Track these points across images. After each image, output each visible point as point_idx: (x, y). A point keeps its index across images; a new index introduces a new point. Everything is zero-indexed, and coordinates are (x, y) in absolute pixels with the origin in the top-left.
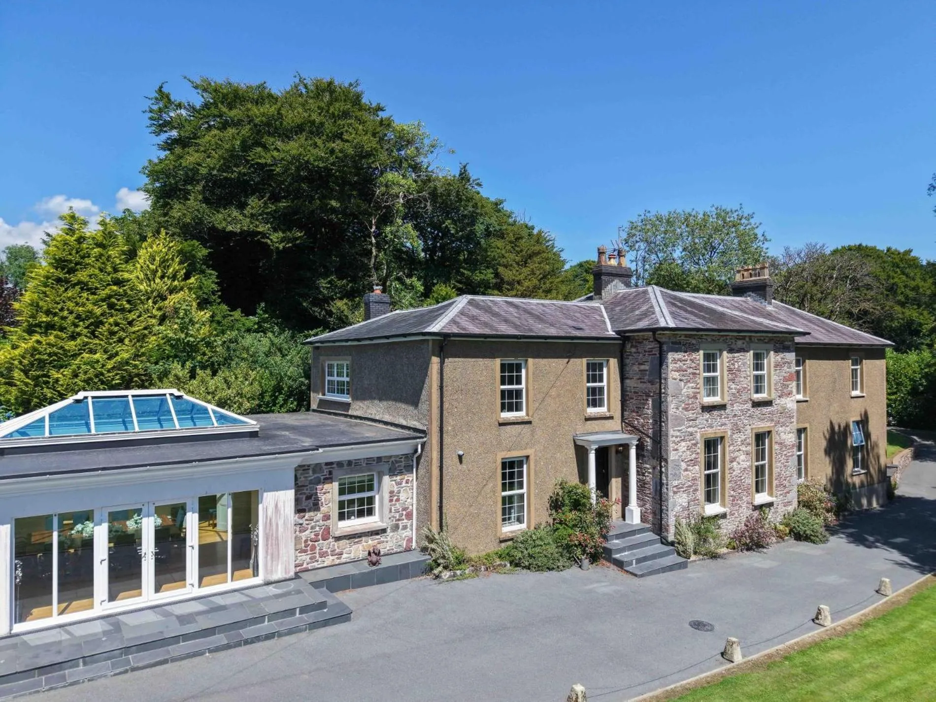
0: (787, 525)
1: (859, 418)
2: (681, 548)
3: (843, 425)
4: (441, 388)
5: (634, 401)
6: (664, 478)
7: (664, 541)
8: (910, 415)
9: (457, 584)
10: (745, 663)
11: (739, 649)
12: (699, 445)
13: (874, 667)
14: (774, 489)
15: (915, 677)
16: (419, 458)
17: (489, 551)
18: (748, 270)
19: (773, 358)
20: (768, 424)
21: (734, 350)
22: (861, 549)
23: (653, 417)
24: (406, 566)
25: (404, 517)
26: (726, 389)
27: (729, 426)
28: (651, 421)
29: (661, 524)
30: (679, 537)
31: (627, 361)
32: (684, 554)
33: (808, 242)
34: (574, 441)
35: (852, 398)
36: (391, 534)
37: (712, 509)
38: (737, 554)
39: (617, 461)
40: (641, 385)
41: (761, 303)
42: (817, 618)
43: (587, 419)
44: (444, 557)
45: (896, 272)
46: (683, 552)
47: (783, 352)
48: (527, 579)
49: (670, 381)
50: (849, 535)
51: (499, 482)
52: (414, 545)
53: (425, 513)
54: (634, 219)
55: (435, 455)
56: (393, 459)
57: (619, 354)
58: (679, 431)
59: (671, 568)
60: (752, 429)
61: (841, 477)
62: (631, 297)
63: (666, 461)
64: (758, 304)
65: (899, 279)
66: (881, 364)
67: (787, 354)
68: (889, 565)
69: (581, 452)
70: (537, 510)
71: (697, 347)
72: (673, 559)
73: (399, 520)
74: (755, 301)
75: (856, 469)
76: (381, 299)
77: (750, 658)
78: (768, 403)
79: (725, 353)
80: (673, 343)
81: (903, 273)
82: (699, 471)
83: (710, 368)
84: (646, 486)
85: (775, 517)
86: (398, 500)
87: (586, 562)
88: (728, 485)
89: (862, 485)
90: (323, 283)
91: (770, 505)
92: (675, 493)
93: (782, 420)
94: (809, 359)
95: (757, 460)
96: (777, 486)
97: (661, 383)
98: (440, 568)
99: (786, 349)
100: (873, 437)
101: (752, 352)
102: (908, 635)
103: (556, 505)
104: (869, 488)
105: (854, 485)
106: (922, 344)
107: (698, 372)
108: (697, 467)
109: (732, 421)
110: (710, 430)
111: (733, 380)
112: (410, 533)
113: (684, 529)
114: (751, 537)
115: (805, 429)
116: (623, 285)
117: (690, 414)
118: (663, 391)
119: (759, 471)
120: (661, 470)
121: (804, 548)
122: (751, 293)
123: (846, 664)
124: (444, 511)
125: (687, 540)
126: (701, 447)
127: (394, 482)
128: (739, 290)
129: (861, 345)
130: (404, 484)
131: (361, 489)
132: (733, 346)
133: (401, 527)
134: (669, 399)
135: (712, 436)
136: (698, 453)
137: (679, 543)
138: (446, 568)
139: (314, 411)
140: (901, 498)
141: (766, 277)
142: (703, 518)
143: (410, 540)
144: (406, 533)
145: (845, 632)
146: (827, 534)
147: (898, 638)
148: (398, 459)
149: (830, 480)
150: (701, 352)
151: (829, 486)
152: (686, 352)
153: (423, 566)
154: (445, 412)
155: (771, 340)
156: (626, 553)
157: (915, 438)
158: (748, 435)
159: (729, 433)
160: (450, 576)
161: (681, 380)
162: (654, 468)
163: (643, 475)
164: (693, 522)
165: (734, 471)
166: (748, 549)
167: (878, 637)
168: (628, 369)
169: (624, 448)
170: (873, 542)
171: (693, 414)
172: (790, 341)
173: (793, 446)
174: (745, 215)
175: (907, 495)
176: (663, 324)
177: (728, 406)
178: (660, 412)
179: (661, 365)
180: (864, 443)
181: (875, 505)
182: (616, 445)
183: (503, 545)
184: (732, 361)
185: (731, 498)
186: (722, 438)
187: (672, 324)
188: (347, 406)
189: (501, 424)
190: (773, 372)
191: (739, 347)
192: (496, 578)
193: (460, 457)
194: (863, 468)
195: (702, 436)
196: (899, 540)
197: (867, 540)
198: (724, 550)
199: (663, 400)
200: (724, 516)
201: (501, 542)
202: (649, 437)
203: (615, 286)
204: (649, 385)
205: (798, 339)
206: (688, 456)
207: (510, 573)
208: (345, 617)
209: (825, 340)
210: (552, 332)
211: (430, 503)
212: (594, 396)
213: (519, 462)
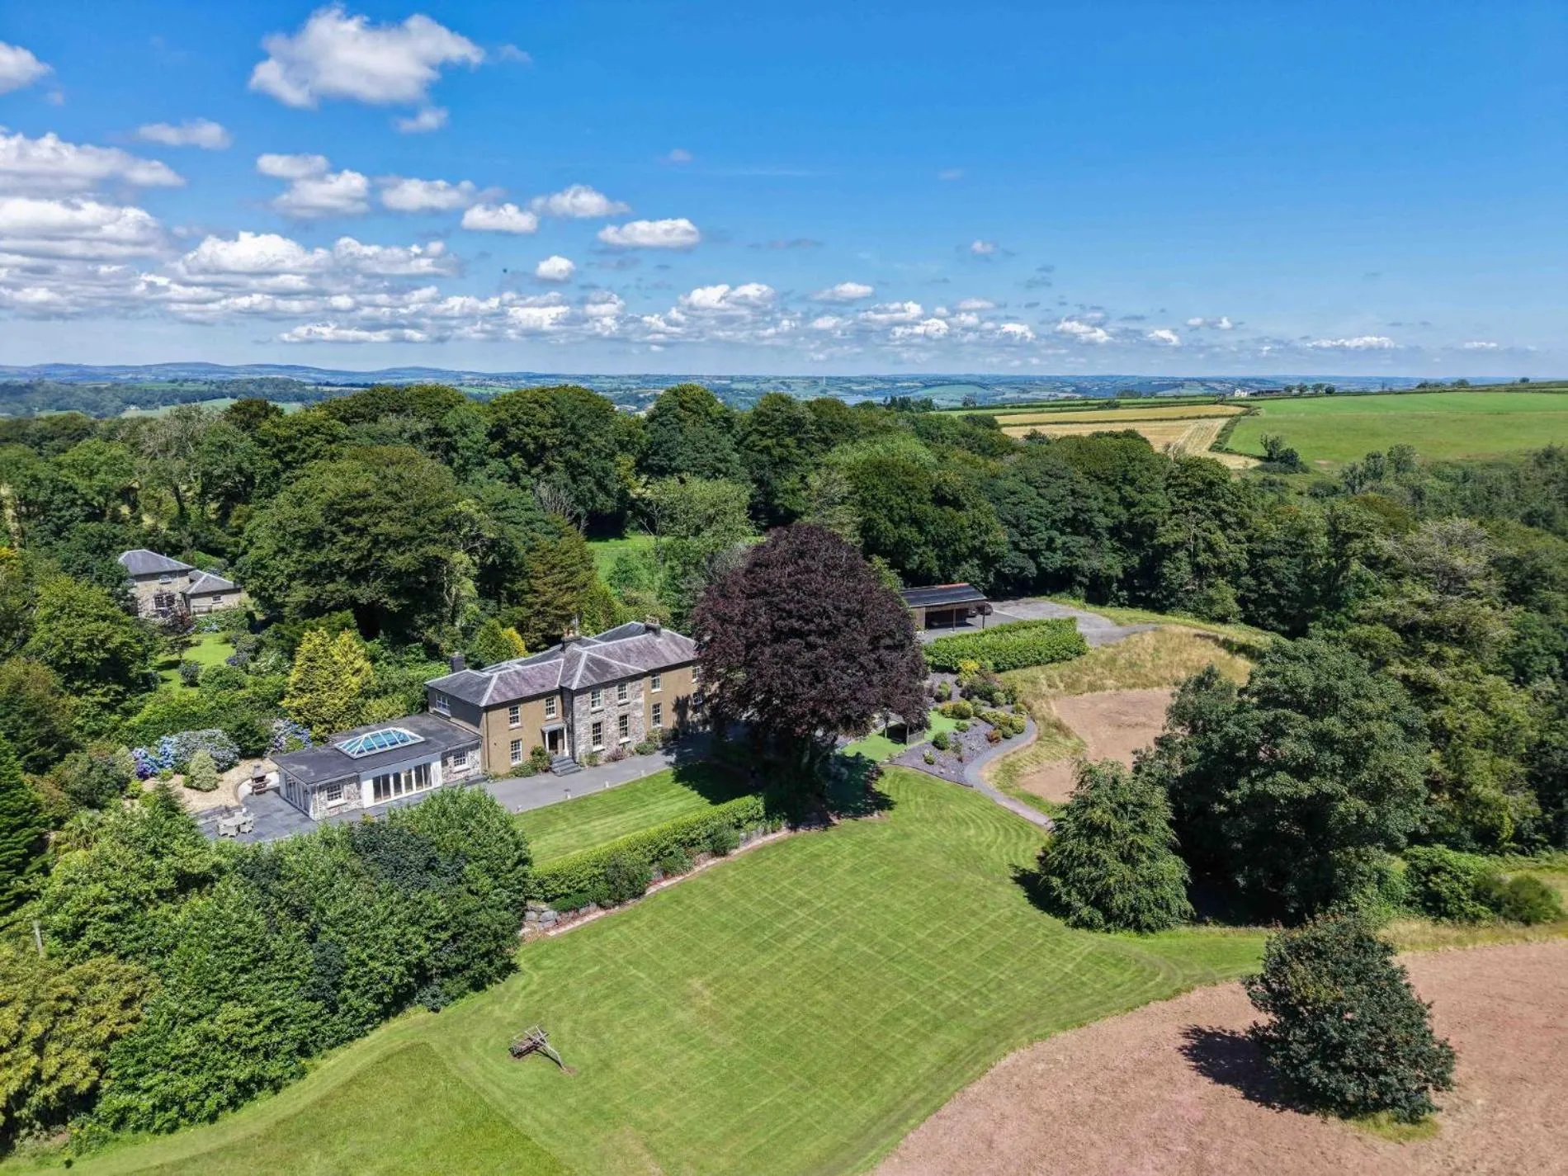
0: (637, 749)
3: (685, 697)
4: (487, 722)
5: (565, 712)
6: (577, 739)
7: (576, 762)
12: (591, 726)
14: (631, 735)
16: (480, 744)
17: (508, 772)
19: (630, 684)
20: (627, 711)
23: (571, 719)
24: (477, 780)
25: (476, 763)
26: (603, 703)
29: (574, 756)
30: (580, 760)
31: (563, 698)
32: (581, 766)
34: (541, 730)
35: (693, 683)
36: (472, 769)
37: (597, 748)
38: (609, 763)
39: (559, 735)
43: (546, 721)
44: (490, 776)
47: (636, 681)
48: (520, 779)
49: (577, 707)
50: (668, 750)
51: (511, 748)
52: (481, 772)
53: (484, 762)
55: (486, 743)
56: (472, 745)
57: (560, 696)
58: (582, 721)
59: (574, 772)
61: (684, 719)
62: (576, 656)
63: (577, 733)
64: (654, 638)
69: (543, 734)
70: (525, 756)
71: (588, 692)
72: (577, 768)
78: (627, 703)
79: (603, 691)
80: (579, 692)
82: (591, 736)
83: (595, 698)
84: (571, 743)
85: (631, 747)
86: (474, 758)
87: (542, 773)
88: (606, 738)
91: (628, 742)
92: (581, 744)
93: (635, 708)
94: (661, 675)
95: (622, 726)
97: (572, 707)
98: (489, 779)
99: (638, 679)
101: (617, 687)
103: (533, 753)
105: (693, 722)
107: (588, 700)
109: (607, 714)
110: (596, 720)
111: (607, 699)
112: (478, 768)
113: (584, 756)
114: (617, 756)
115: (659, 705)
116: (577, 645)
119: (624, 729)
121: (643, 758)
124: (490, 761)
125: (586, 761)
127: (472, 752)
130: (475, 753)
132: (607, 687)
133: (475, 767)
136: (590, 729)
137: (580, 763)
139: (432, 715)
142: (593, 752)
143: (478, 771)
146: (654, 751)
149: (677, 722)
150: (591, 693)
151: (675, 725)
152: (582, 695)
153: (484, 779)
154: (489, 730)
155: (628, 679)
156: (559, 768)
159: (606, 719)
160: (493, 782)
161: (580, 705)
162: (572, 736)
163: (569, 738)
164: (588, 754)
165: (609, 732)
166: (615, 760)
171: (588, 716)
173: (641, 717)
177: (605, 709)
178: (574, 715)
179: (574, 699)
182: (558, 729)
183: (512, 769)
184: (607, 692)
185: (607, 743)
186: (602, 722)
187: (574, 688)
188: (447, 716)
189: (510, 729)
190: (629, 690)
191: (610, 686)
192: (509, 781)
193: (495, 742)
195: (592, 722)
198: (601, 763)
199: (575, 711)
200: (603, 750)
202: (571, 724)
206: (586, 730)
207: (514, 778)
209: (674, 660)
210: (530, 692)
211: (487, 760)
212: (550, 710)
213: (518, 741)
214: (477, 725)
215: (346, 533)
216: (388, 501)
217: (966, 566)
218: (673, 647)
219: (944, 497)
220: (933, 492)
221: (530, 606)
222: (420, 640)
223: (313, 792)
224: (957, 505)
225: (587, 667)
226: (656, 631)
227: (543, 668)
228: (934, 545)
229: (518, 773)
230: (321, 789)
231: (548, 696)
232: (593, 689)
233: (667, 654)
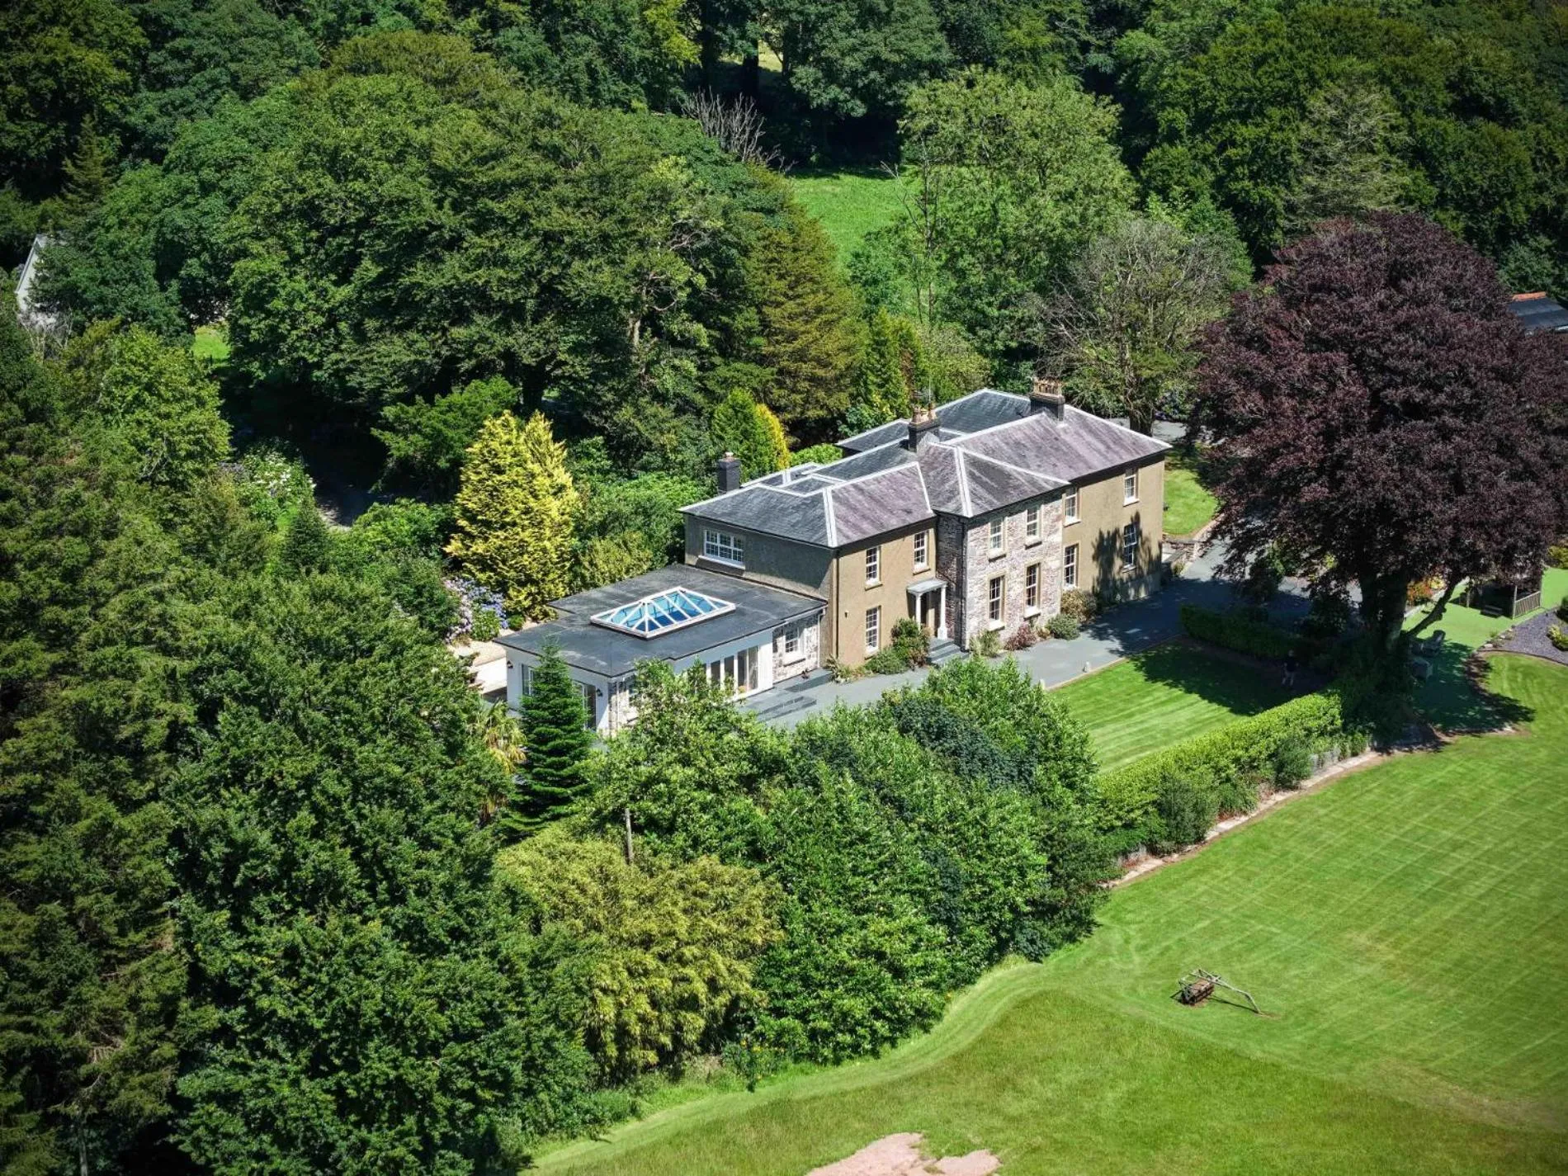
0: (1050, 628)
1: (1129, 522)
3: (1112, 530)
4: (838, 574)
5: (944, 559)
6: (963, 609)
7: (963, 650)
12: (987, 585)
14: (1042, 603)
16: (822, 616)
17: (861, 665)
19: (1044, 508)
20: (1038, 558)
21: (1013, 514)
22: (1096, 642)
23: (957, 568)
24: (821, 677)
26: (1007, 542)
27: (1009, 567)
28: (956, 571)
29: (961, 639)
30: (972, 646)
31: (941, 533)
34: (906, 590)
35: (1125, 506)
36: (807, 661)
37: (994, 625)
39: (934, 600)
40: (949, 548)
41: (1053, 420)
43: (915, 574)
44: (838, 671)
47: (1054, 501)
48: (883, 679)
49: (969, 549)
50: (1096, 630)
51: (865, 624)
52: (819, 665)
53: (826, 647)
55: (835, 615)
56: (808, 617)
57: (935, 528)
58: (974, 578)
60: (1026, 564)
61: (1109, 575)
62: (941, 459)
63: (965, 598)
64: (1051, 422)
66: (1159, 466)
67: (1057, 500)
68: (1103, 652)
69: (911, 598)
70: (885, 638)
71: (988, 521)
73: (810, 652)
74: (1048, 416)
75: (1125, 567)
79: (1007, 518)
80: (971, 524)
82: (987, 602)
83: (997, 531)
84: (951, 614)
85: (1041, 624)
86: (810, 641)
87: (916, 666)
88: (1006, 607)
89: (1130, 579)
91: (1038, 615)
92: (970, 618)
93: (1050, 552)
94: (1082, 487)
95: (1029, 585)
96: (1044, 601)
97: (963, 549)
98: (838, 677)
99: (1057, 497)
100: (1145, 534)
101: (1026, 511)
103: (896, 634)
104: (1138, 580)
105: (1122, 580)
107: (987, 536)
108: (985, 599)
109: (1010, 563)
110: (994, 574)
111: (1012, 534)
112: (817, 659)
113: (976, 640)
114: (1021, 641)
115: (1074, 546)
116: (934, 436)
117: (982, 566)
118: (964, 553)
119: (1031, 592)
120: (961, 604)
121: (1060, 643)
122: (1045, 408)
124: (839, 645)
125: (977, 648)
128: (1035, 403)
130: (812, 632)
131: (795, 637)
132: (1013, 512)
133: (812, 656)
134: (968, 558)
135: (996, 576)
136: (987, 590)
137: (972, 650)
138: (841, 677)
139: (691, 566)
142: (988, 632)
143: (816, 663)
144: (815, 660)
146: (1078, 631)
148: (812, 618)
149: (1097, 579)
150: (990, 524)
151: (1094, 587)
152: (980, 527)
153: (829, 676)
154: (840, 590)
156: (940, 659)
158: (1023, 570)
159: (1008, 572)
160: (844, 681)
161: (976, 546)
162: (957, 603)
163: (950, 608)
164: (982, 635)
165: (1011, 595)
166: (1018, 649)
168: (941, 537)
169: (938, 592)
170: (1109, 635)
171: (984, 565)
176: (966, 512)
177: (1008, 554)
178: (962, 567)
179: (963, 535)
180: (1134, 543)
181: (1143, 595)
182: (934, 590)
183: (868, 660)
184: (1012, 521)
185: (1009, 615)
186: (1003, 576)
187: (970, 515)
188: (742, 571)
189: (866, 589)
190: (1043, 519)
191: (1017, 511)
193: (847, 614)
194: (1132, 564)
195: (989, 578)
196: (1131, 632)
197: (1107, 633)
198: (1003, 651)
199: (964, 559)
200: (1003, 628)
202: (954, 582)
203: (927, 438)
204: (955, 549)
206: (980, 593)
207: (874, 676)
208: (814, 703)
209: (1100, 465)
210: (894, 523)
211: (831, 642)
212: (919, 556)
213: (875, 610)
214: (816, 583)
215: (479, 229)
216: (537, 166)
217: (1523, 251)
218: (1089, 438)
219: (1477, 98)
220: (1451, 86)
221: (762, 360)
222: (600, 431)
223: (612, 690)
224: (1502, 114)
225: (971, 475)
226: (1054, 409)
227: (891, 479)
228: (1458, 207)
229: (876, 666)
230: (622, 687)
231: (916, 529)
232: (991, 517)
233: (1083, 451)
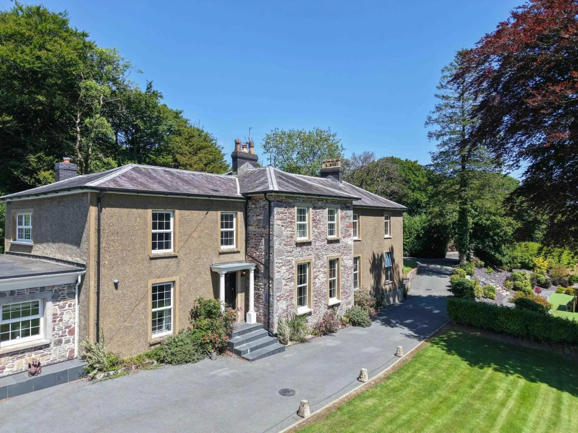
0: (348, 317)
1: (388, 251)
2: (281, 338)
3: (380, 255)
4: (99, 231)
5: (253, 240)
6: (271, 291)
7: (271, 334)
8: (416, 250)
9: (109, 382)
10: (312, 417)
11: (308, 407)
12: (294, 268)
13: (391, 407)
14: (340, 295)
15: (414, 411)
16: (80, 287)
17: (141, 353)
18: (329, 162)
19: (340, 213)
20: (337, 254)
21: (316, 207)
22: (389, 328)
23: (265, 250)
24: (65, 372)
25: (67, 333)
26: (311, 232)
27: (313, 256)
28: (263, 253)
29: (269, 323)
30: (280, 331)
31: (249, 214)
32: (283, 342)
33: (365, 151)
34: (211, 269)
35: (385, 239)
36: (55, 348)
37: (302, 310)
38: (317, 338)
39: (242, 281)
40: (257, 230)
41: (336, 182)
42: (360, 377)
43: (220, 254)
44: (99, 362)
45: (410, 173)
46: (283, 340)
47: (346, 210)
48: (169, 370)
49: (276, 227)
50: (383, 320)
51: (150, 301)
52: (76, 354)
53: (84, 329)
54: (269, 133)
55: (93, 283)
56: (56, 288)
57: (244, 209)
58: (281, 259)
59: (273, 352)
60: (327, 257)
61: (379, 286)
62: (256, 173)
63: (272, 280)
64: (335, 183)
65: (412, 177)
66: (400, 219)
67: (348, 211)
68: (403, 338)
69: (215, 276)
70: (180, 320)
71: (293, 204)
72: (277, 345)
73: (62, 336)
74: (333, 180)
75: (387, 281)
76: (70, 167)
77: (315, 413)
78: (337, 241)
79: (311, 209)
80: (277, 201)
81: (413, 173)
82: (294, 286)
83: (302, 218)
84: (261, 297)
85: (341, 313)
86: (61, 320)
87: (214, 354)
88: (312, 294)
89: (390, 290)
90: (32, 158)
91: (338, 305)
92: (278, 301)
93: (345, 252)
94: (362, 215)
95: (331, 277)
96: (342, 293)
97: (269, 228)
98: (95, 371)
99: (348, 208)
100: (396, 262)
101: (327, 209)
102: (411, 382)
103: (195, 315)
104: (394, 291)
105: (386, 290)
106: (422, 212)
107: (293, 221)
108: (293, 283)
109: (315, 252)
110: (301, 259)
111: (316, 227)
112: (72, 346)
113: (284, 324)
114: (326, 327)
115: (359, 257)
116: (252, 166)
117: (288, 248)
118: (271, 233)
119: (332, 284)
120: (269, 285)
121: (357, 331)
122: (330, 176)
123: (375, 407)
124: (101, 326)
125: (286, 332)
126: (295, 269)
127: (57, 307)
128: (324, 174)
129: (389, 208)
130: (67, 307)
131: (26, 314)
132: (316, 205)
133: (64, 341)
134: (275, 238)
135: (303, 262)
136: (293, 274)
137: (280, 335)
138: (100, 370)
139: (7, 253)
140: (410, 296)
141: (339, 166)
142: (296, 316)
143: (72, 351)
144: (68, 346)
145: (376, 384)
146: (370, 321)
147: (405, 385)
148: (61, 288)
149: (373, 287)
150: (296, 208)
151: (372, 291)
152: (286, 207)
153: (81, 371)
154: (102, 250)
155: (339, 202)
156: (244, 345)
157: (418, 262)
158: (325, 261)
159: (313, 260)
160: (104, 376)
161: (282, 226)
162: (265, 285)
163: (258, 289)
164: (290, 319)
165: (316, 284)
166: (324, 335)
167: (395, 385)
168: (250, 219)
169: (245, 273)
170: (395, 324)
171: (290, 248)
172: (350, 203)
173: (352, 267)
174: (332, 134)
175: (413, 295)
176: (271, 188)
177: (313, 243)
178: (269, 247)
179: (270, 216)
180: (391, 265)
181: (397, 301)
182: (241, 270)
183: (153, 347)
184: (315, 215)
185: (315, 302)
186: (309, 263)
187: (276, 188)
188: (30, 248)
189: (151, 259)
190: (340, 222)
191: (320, 205)
192: (143, 373)
193: (116, 285)
194: (391, 280)
195: (296, 262)
196: (409, 321)
197: (392, 323)
198: (310, 336)
199: (271, 239)
200: (310, 314)
201: (151, 345)
202: (262, 264)
203: (247, 166)
204: (262, 230)
205: (355, 203)
206: (287, 275)
207: (156, 368)
209: (371, 204)
210: (195, 191)
212: (227, 238)
213: (168, 287)
225: (280, 178)
227: (208, 177)
231: (222, 206)
232: (296, 201)
